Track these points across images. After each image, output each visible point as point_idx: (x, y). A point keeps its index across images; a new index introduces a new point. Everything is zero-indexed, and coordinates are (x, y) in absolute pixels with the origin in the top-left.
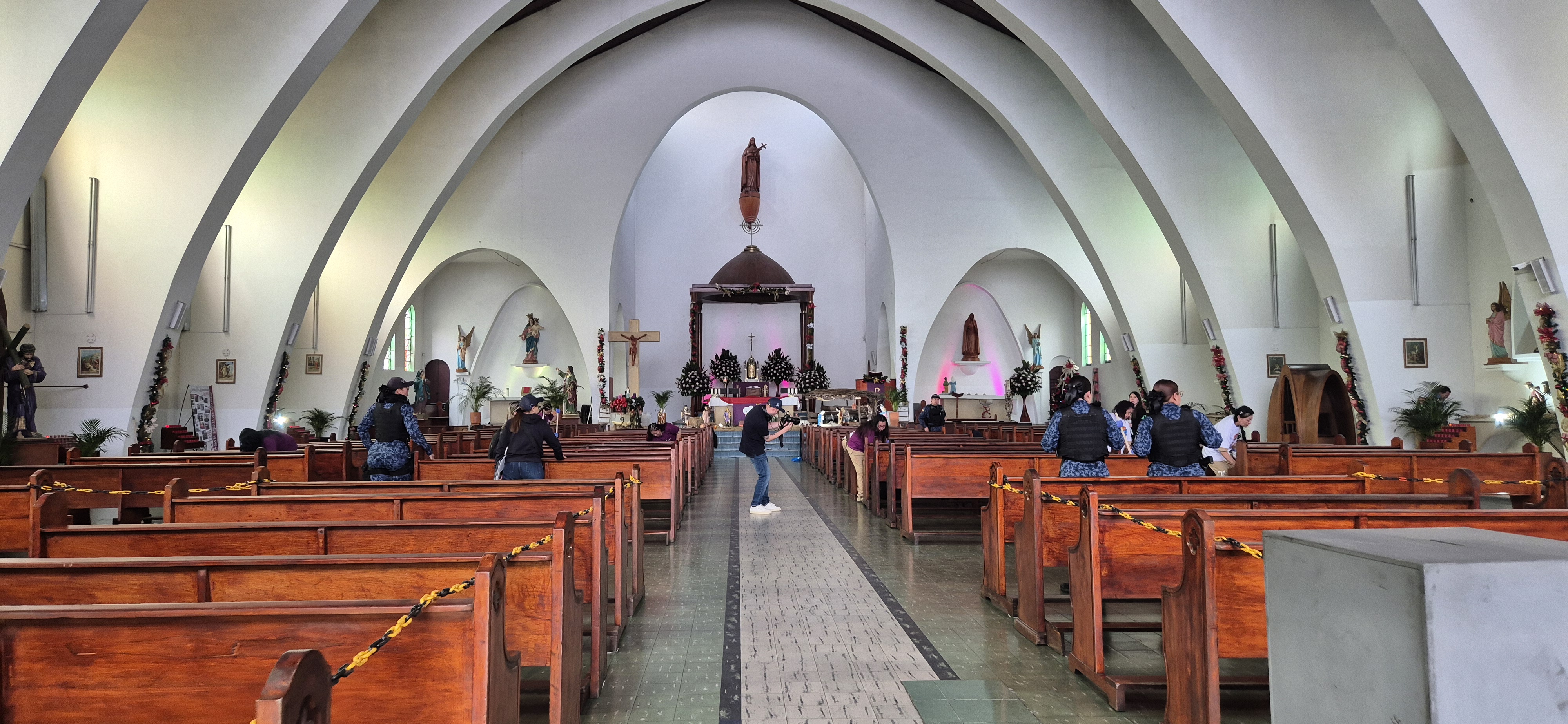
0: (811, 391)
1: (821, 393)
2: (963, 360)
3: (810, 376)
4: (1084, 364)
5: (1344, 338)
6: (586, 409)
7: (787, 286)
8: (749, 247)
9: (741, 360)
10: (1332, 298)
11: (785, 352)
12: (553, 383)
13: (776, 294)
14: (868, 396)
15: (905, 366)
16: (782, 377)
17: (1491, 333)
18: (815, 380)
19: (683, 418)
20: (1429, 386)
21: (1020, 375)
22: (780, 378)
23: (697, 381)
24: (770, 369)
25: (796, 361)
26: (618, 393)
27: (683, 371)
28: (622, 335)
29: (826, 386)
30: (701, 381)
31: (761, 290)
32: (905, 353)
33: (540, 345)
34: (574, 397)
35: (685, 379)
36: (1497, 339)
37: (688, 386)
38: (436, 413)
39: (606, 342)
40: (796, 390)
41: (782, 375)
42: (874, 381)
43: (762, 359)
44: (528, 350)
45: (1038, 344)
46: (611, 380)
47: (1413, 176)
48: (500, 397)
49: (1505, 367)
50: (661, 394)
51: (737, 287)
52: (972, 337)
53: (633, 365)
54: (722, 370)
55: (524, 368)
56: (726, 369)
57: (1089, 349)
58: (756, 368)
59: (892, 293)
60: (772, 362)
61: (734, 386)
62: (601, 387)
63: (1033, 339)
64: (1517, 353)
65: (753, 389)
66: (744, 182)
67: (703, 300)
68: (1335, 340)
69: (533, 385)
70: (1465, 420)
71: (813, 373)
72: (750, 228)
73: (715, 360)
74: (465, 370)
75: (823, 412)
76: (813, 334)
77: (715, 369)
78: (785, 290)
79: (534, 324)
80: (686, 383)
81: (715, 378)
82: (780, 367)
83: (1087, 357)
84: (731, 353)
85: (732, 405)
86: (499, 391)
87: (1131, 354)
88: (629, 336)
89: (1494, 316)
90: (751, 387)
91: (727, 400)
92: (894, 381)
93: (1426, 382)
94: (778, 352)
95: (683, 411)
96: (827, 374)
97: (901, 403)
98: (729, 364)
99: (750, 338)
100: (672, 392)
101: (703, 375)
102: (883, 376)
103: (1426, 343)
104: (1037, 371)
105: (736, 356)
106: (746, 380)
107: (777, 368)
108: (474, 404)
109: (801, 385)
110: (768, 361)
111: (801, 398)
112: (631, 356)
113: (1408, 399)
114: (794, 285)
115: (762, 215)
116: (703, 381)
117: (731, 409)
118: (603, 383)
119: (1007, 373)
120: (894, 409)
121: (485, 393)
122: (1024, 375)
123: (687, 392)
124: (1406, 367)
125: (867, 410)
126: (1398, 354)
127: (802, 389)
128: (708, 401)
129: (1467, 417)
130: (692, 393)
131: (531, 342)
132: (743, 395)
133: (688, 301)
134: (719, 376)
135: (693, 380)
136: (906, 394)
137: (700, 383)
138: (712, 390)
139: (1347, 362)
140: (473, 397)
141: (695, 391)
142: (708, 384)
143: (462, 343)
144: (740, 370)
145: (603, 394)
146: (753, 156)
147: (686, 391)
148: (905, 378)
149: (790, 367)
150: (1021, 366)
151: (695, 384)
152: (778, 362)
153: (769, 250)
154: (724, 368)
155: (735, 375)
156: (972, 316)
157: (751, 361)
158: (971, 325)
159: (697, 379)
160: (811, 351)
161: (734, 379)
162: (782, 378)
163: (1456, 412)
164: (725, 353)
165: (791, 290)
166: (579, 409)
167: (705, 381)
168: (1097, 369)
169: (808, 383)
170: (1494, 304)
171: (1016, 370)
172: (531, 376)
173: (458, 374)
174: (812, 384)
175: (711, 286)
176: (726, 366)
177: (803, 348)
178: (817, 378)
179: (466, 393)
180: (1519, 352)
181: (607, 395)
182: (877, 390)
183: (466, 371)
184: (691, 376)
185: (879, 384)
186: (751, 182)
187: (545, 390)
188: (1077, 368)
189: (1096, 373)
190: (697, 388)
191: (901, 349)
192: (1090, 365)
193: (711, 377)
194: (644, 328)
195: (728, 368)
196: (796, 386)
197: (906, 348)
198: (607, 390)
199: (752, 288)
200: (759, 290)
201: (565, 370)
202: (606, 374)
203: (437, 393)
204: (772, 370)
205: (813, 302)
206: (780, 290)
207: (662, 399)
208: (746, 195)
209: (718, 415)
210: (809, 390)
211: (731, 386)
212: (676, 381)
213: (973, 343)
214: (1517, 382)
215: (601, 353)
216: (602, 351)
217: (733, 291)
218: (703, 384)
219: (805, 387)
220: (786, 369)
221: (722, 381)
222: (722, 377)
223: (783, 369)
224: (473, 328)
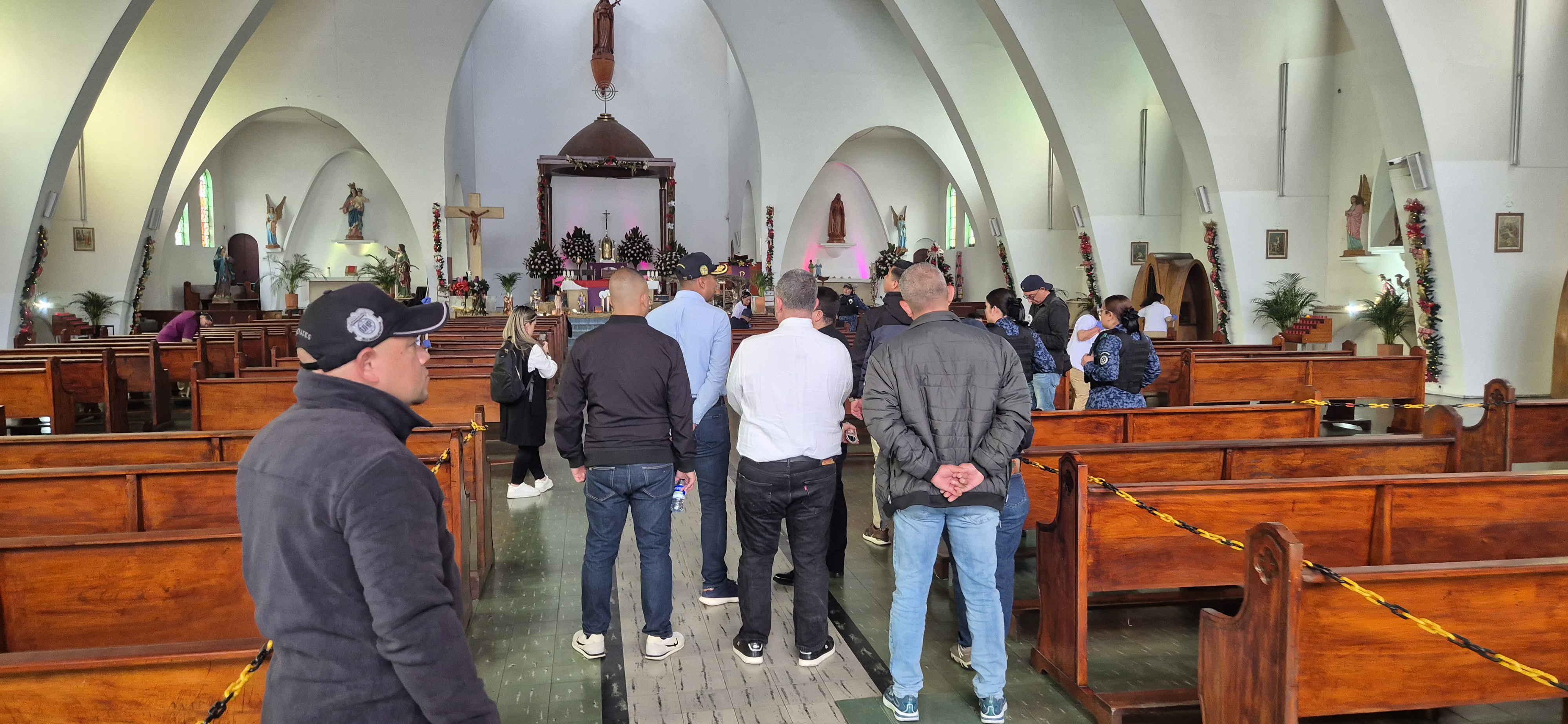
2: (828, 242)
3: (670, 258)
4: (948, 247)
5: (1212, 229)
6: (422, 291)
7: (645, 160)
8: (601, 115)
9: (596, 239)
10: (1204, 187)
11: (643, 231)
13: (634, 169)
14: (734, 280)
15: (771, 249)
16: (640, 258)
17: (1349, 226)
19: (533, 303)
20: (1289, 277)
21: (885, 258)
22: (638, 258)
23: (547, 262)
24: (628, 249)
25: (655, 241)
26: (459, 273)
27: (532, 251)
28: (461, 211)
30: (552, 262)
31: (617, 163)
32: (771, 235)
33: (365, 219)
34: (408, 279)
35: (533, 260)
36: (1354, 231)
37: (537, 267)
38: (244, 294)
39: (442, 218)
40: (657, 272)
41: (640, 255)
42: (739, 264)
43: (619, 238)
44: (351, 225)
45: (904, 226)
46: (450, 260)
47: (1287, 64)
48: (319, 277)
49: (1360, 259)
50: (507, 276)
51: (591, 160)
52: (839, 218)
53: (474, 244)
54: (575, 249)
55: (347, 244)
56: (579, 248)
57: (953, 232)
58: (611, 248)
59: (759, 171)
60: (629, 241)
61: (588, 267)
62: (438, 269)
63: (899, 222)
64: (1372, 246)
65: (609, 270)
66: (597, 43)
67: (553, 173)
68: (1203, 231)
69: (359, 264)
70: (1318, 310)
71: (674, 255)
72: (603, 94)
73: (566, 239)
74: (276, 246)
76: (673, 213)
77: (567, 248)
78: (643, 164)
79: (357, 194)
80: (535, 264)
81: (568, 259)
82: (638, 247)
83: (951, 241)
84: (584, 232)
85: (586, 288)
86: (319, 271)
87: (998, 239)
88: (469, 212)
89: (1352, 209)
90: (606, 269)
91: (582, 283)
92: (759, 264)
93: (1287, 274)
94: (635, 230)
95: (533, 296)
97: (767, 288)
98: (583, 243)
99: (605, 216)
100: (519, 274)
101: (554, 256)
102: (748, 259)
103: (1287, 234)
104: (903, 254)
105: (589, 235)
106: (601, 260)
107: (634, 248)
108: (289, 285)
109: (661, 267)
110: (625, 241)
111: (661, 281)
112: (472, 234)
113: (1270, 290)
114: (653, 159)
115: (616, 80)
116: (554, 262)
117: (586, 293)
118: (441, 264)
119: (873, 256)
121: (302, 272)
122: (889, 259)
123: (537, 274)
124: (1267, 258)
126: (1261, 244)
127: (662, 272)
128: (560, 283)
129: (1320, 308)
130: (542, 275)
131: (355, 215)
132: (598, 277)
133: (535, 174)
134: (572, 257)
135: (542, 260)
136: (772, 278)
137: (550, 264)
138: (564, 272)
139: (1214, 253)
140: (287, 276)
141: (545, 273)
142: (559, 265)
143: (271, 216)
144: (594, 249)
145: (440, 276)
146: (606, 13)
147: (535, 273)
148: (771, 261)
149: (649, 248)
150: (887, 248)
151: (545, 265)
152: (635, 242)
153: (625, 119)
154: (576, 247)
155: (588, 254)
156: (838, 197)
157: (607, 240)
158: (838, 206)
159: (546, 260)
160: (672, 232)
161: (588, 260)
163: (1310, 303)
164: (578, 232)
165: (651, 164)
166: (413, 291)
167: (557, 262)
168: (961, 253)
169: (668, 265)
170: (1354, 196)
171: (882, 253)
172: (356, 253)
173: (269, 250)
174: (673, 266)
175: (561, 157)
176: (579, 246)
177: (663, 228)
179: (279, 273)
180: (1376, 244)
181: (445, 277)
182: (742, 273)
183: (278, 246)
184: (541, 256)
185: (744, 268)
186: (604, 43)
187: (373, 270)
188: (942, 252)
189: (959, 256)
190: (548, 269)
191: (768, 231)
192: (954, 248)
193: (563, 257)
194: (486, 203)
195: (581, 247)
196: (655, 268)
197: (773, 230)
198: (445, 271)
199: (607, 161)
200: (614, 164)
201: (396, 249)
202: (444, 253)
203: (244, 272)
204: (630, 250)
205: (674, 178)
206: (637, 163)
207: (508, 281)
208: (599, 56)
209: (572, 299)
210: (670, 272)
211: (584, 267)
212: (523, 261)
213: (839, 224)
214: (1368, 273)
215: (437, 230)
216: (438, 228)
217: (586, 163)
218: (555, 265)
219: (666, 270)
220: (644, 250)
221: (574, 261)
222: (574, 257)
223: (641, 250)
224: (285, 198)
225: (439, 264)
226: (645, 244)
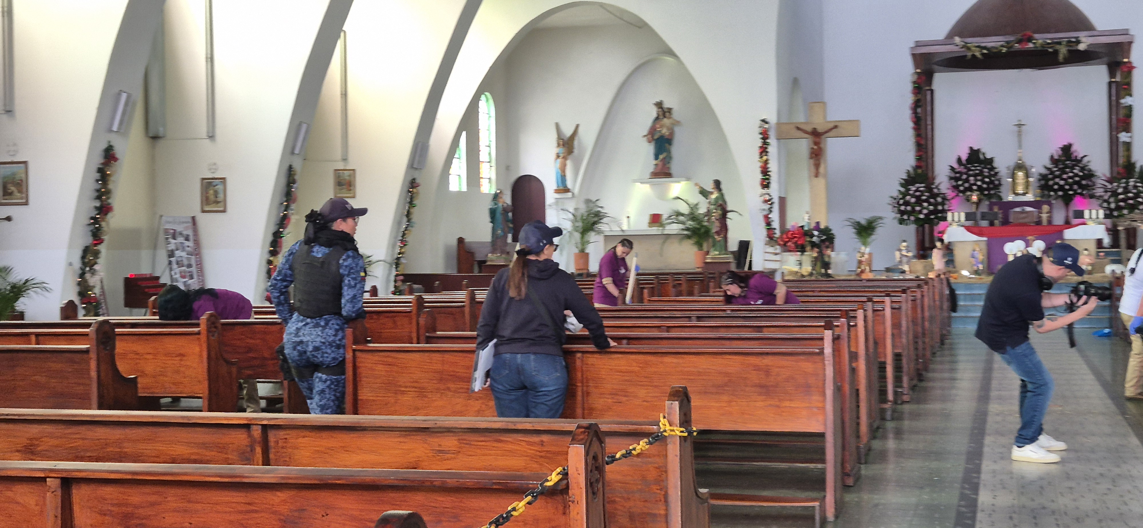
6: (744, 247)
9: (1002, 165)
11: (1079, 150)
12: (694, 208)
13: (1063, 50)
19: (902, 262)
22: (1071, 192)
23: (925, 201)
24: (1054, 178)
25: (1101, 163)
26: (795, 219)
27: (902, 185)
28: (800, 129)
30: (932, 201)
31: (1035, 46)
34: (724, 228)
35: (904, 198)
37: (909, 208)
39: (772, 140)
40: (1102, 213)
41: (1075, 187)
43: (1039, 162)
44: (656, 157)
46: (782, 201)
48: (614, 229)
50: (863, 222)
51: (993, 43)
53: (815, 178)
54: (969, 181)
55: (652, 184)
56: (976, 180)
58: (1027, 178)
60: (1057, 167)
61: (991, 207)
62: (765, 213)
65: (1023, 212)
67: (936, 66)
69: (665, 212)
73: (956, 166)
74: (566, 190)
76: (1130, 116)
77: (958, 180)
78: (1078, 43)
80: (906, 203)
81: (957, 195)
82: (1071, 174)
84: (981, 154)
85: (985, 239)
86: (614, 220)
88: (810, 130)
90: (1018, 209)
91: (976, 230)
94: (1067, 149)
95: (902, 251)
98: (981, 171)
99: (1016, 129)
100: (880, 218)
101: (936, 191)
105: (991, 159)
106: (1011, 198)
107: (1065, 176)
108: (581, 240)
109: (1109, 203)
110: (1049, 166)
111: (1110, 226)
112: (813, 161)
114: (1095, 34)
116: (936, 200)
117: (984, 246)
118: (770, 206)
121: (595, 223)
123: (908, 219)
127: (1112, 211)
128: (942, 232)
130: (917, 221)
131: (662, 144)
132: (1006, 222)
133: (908, 69)
134: (963, 192)
135: (918, 198)
137: (930, 204)
138: (951, 215)
140: (578, 229)
141: (922, 216)
142: (943, 204)
143: (561, 150)
144: (999, 180)
145: (768, 224)
147: (905, 217)
149: (1090, 175)
151: (921, 205)
152: (1067, 167)
154: (972, 178)
155: (991, 189)
157: (1020, 167)
159: (924, 198)
161: (989, 197)
162: (1076, 193)
164: (974, 155)
167: (941, 199)
169: (1122, 200)
172: (662, 196)
173: (557, 196)
175: (947, 42)
176: (976, 176)
177: (1114, 142)
179: (569, 223)
181: (776, 224)
183: (569, 191)
184: (915, 191)
187: (682, 218)
190: (925, 211)
193: (950, 193)
195: (979, 178)
196: (1101, 206)
198: (775, 216)
199: (1019, 44)
200: (1031, 47)
201: (711, 188)
202: (774, 192)
204: (1058, 180)
205: (1132, 60)
207: (864, 230)
209: (961, 255)
211: (984, 207)
212: (889, 200)
215: (765, 158)
216: (766, 155)
217: (986, 49)
218: (936, 205)
219: (1119, 208)
220: (1083, 178)
221: (968, 200)
222: (969, 193)
223: (1077, 179)
224: (577, 126)
225: (767, 206)
226: (1082, 169)
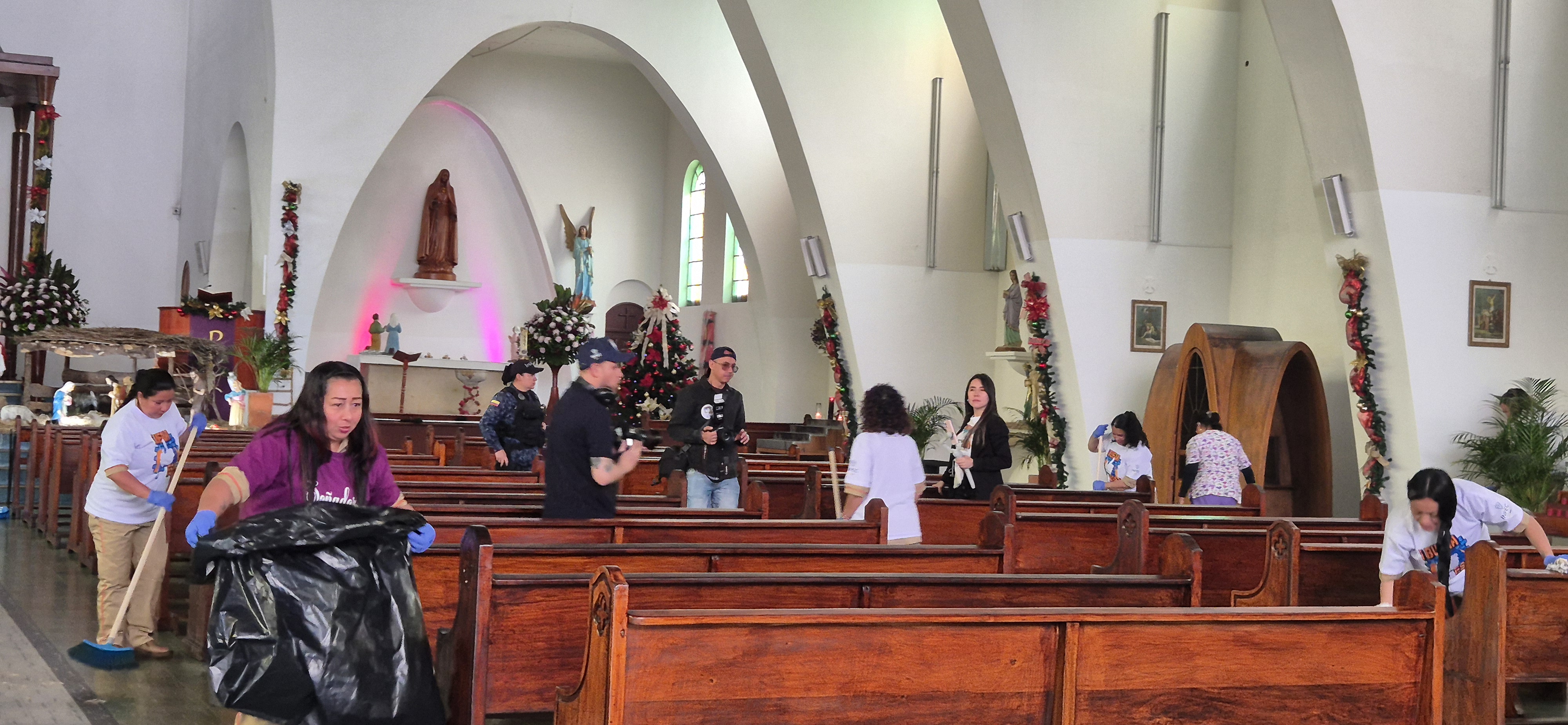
0: (36, 329)
1: (67, 336)
2: (417, 276)
3: (33, 293)
5: (1359, 271)
10: (1342, 178)
15: (289, 280)
18: (49, 303)
29: (76, 320)
32: (291, 250)
42: (211, 312)
45: (588, 251)
52: (443, 224)
57: (697, 268)
63: (577, 240)
71: (43, 284)
75: (69, 386)
76: (47, 185)
92: (259, 316)
96: (82, 291)
97: (278, 373)
102: (234, 303)
103: (1509, 292)
104: (587, 310)
114: (4, 57)
120: (261, 385)
125: (190, 385)
139: (1359, 325)
148: (289, 311)
156: (444, 176)
158: (442, 196)
160: (40, 230)
169: (28, 309)
178: (53, 298)
182: (216, 336)
185: (222, 322)
189: (710, 317)
191: (284, 239)
197: (294, 237)
213: (444, 238)
